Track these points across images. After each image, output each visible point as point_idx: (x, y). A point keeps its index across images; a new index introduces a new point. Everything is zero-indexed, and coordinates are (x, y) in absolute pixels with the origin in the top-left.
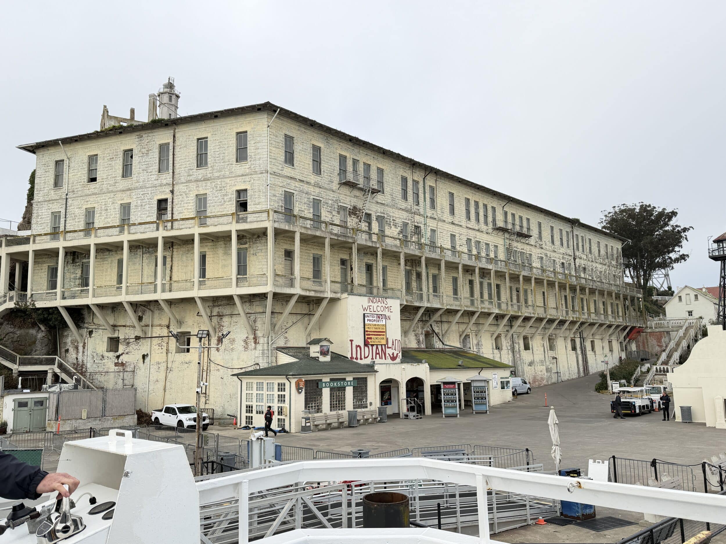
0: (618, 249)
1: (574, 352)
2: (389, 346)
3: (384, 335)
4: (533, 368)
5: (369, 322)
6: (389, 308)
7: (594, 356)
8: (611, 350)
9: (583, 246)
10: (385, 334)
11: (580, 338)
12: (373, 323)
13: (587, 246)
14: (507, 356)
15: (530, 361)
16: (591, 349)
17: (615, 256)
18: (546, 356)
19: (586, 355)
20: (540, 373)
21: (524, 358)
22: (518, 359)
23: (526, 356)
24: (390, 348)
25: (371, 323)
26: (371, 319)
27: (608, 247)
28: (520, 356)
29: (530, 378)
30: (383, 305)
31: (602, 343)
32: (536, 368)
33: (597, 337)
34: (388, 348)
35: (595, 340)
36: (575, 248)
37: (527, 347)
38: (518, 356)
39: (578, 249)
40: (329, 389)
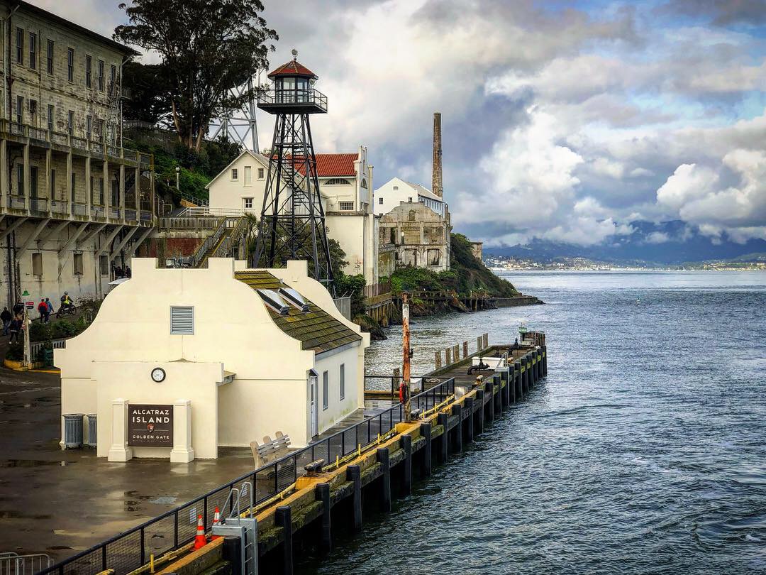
0: (114, 68)
7: (38, 284)
8: (78, 272)
9: (33, 56)
11: (9, 248)
13: (43, 54)
17: (107, 81)
19: (17, 284)
27: (92, 61)
31: (60, 257)
33: (48, 245)
35: (43, 253)
39: (20, 59)
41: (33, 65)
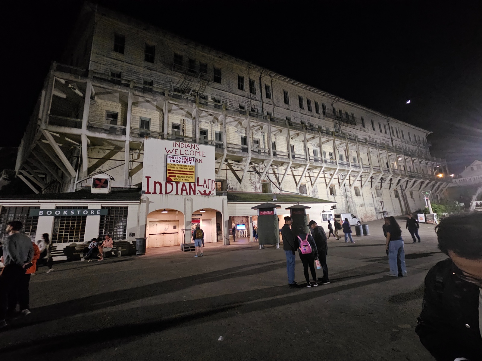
0: (423, 137)
1: (397, 198)
2: (199, 184)
3: (192, 174)
4: (364, 208)
5: (172, 162)
6: (201, 154)
7: (413, 201)
9: (397, 134)
10: (194, 173)
11: (401, 189)
12: (178, 163)
13: (400, 134)
14: (340, 200)
15: (361, 204)
16: (410, 196)
17: (422, 141)
18: (375, 200)
19: (407, 201)
20: (370, 212)
21: (356, 202)
22: (351, 202)
23: (357, 200)
24: (202, 186)
25: (176, 163)
26: (176, 160)
28: (352, 200)
29: (362, 215)
30: (193, 149)
31: (419, 193)
32: (366, 208)
34: (198, 185)
35: (413, 191)
36: (392, 134)
37: (357, 194)
38: (350, 200)
39: (393, 135)
40: (53, 217)
41: (398, 137)
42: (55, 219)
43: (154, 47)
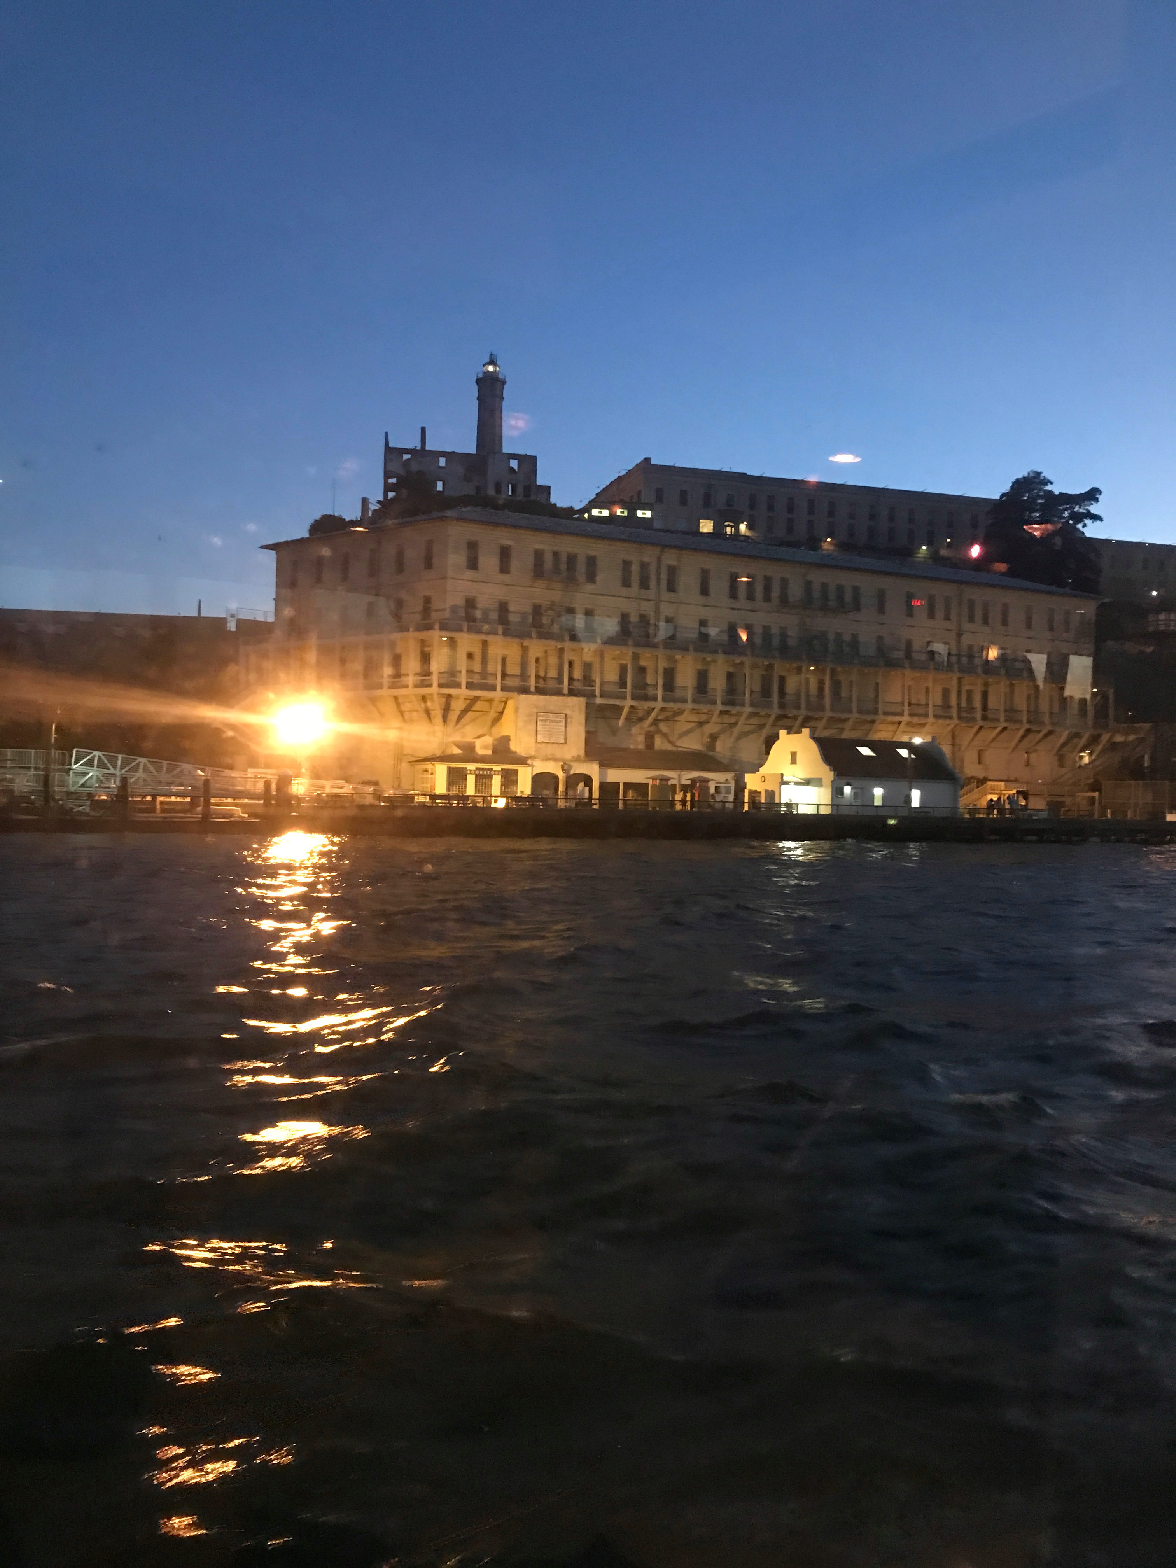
0: (1084, 614)
9: (985, 614)
17: (1075, 626)
27: (1057, 611)
31: (1008, 753)
33: (995, 745)
35: (989, 750)
36: (965, 620)
40: (474, 776)
41: (985, 621)
42: (476, 777)
43: (510, 546)
